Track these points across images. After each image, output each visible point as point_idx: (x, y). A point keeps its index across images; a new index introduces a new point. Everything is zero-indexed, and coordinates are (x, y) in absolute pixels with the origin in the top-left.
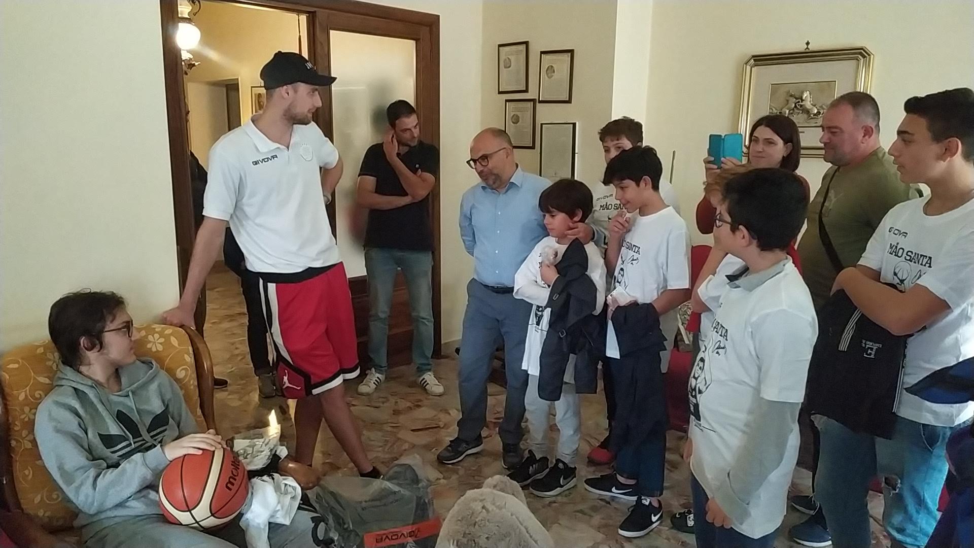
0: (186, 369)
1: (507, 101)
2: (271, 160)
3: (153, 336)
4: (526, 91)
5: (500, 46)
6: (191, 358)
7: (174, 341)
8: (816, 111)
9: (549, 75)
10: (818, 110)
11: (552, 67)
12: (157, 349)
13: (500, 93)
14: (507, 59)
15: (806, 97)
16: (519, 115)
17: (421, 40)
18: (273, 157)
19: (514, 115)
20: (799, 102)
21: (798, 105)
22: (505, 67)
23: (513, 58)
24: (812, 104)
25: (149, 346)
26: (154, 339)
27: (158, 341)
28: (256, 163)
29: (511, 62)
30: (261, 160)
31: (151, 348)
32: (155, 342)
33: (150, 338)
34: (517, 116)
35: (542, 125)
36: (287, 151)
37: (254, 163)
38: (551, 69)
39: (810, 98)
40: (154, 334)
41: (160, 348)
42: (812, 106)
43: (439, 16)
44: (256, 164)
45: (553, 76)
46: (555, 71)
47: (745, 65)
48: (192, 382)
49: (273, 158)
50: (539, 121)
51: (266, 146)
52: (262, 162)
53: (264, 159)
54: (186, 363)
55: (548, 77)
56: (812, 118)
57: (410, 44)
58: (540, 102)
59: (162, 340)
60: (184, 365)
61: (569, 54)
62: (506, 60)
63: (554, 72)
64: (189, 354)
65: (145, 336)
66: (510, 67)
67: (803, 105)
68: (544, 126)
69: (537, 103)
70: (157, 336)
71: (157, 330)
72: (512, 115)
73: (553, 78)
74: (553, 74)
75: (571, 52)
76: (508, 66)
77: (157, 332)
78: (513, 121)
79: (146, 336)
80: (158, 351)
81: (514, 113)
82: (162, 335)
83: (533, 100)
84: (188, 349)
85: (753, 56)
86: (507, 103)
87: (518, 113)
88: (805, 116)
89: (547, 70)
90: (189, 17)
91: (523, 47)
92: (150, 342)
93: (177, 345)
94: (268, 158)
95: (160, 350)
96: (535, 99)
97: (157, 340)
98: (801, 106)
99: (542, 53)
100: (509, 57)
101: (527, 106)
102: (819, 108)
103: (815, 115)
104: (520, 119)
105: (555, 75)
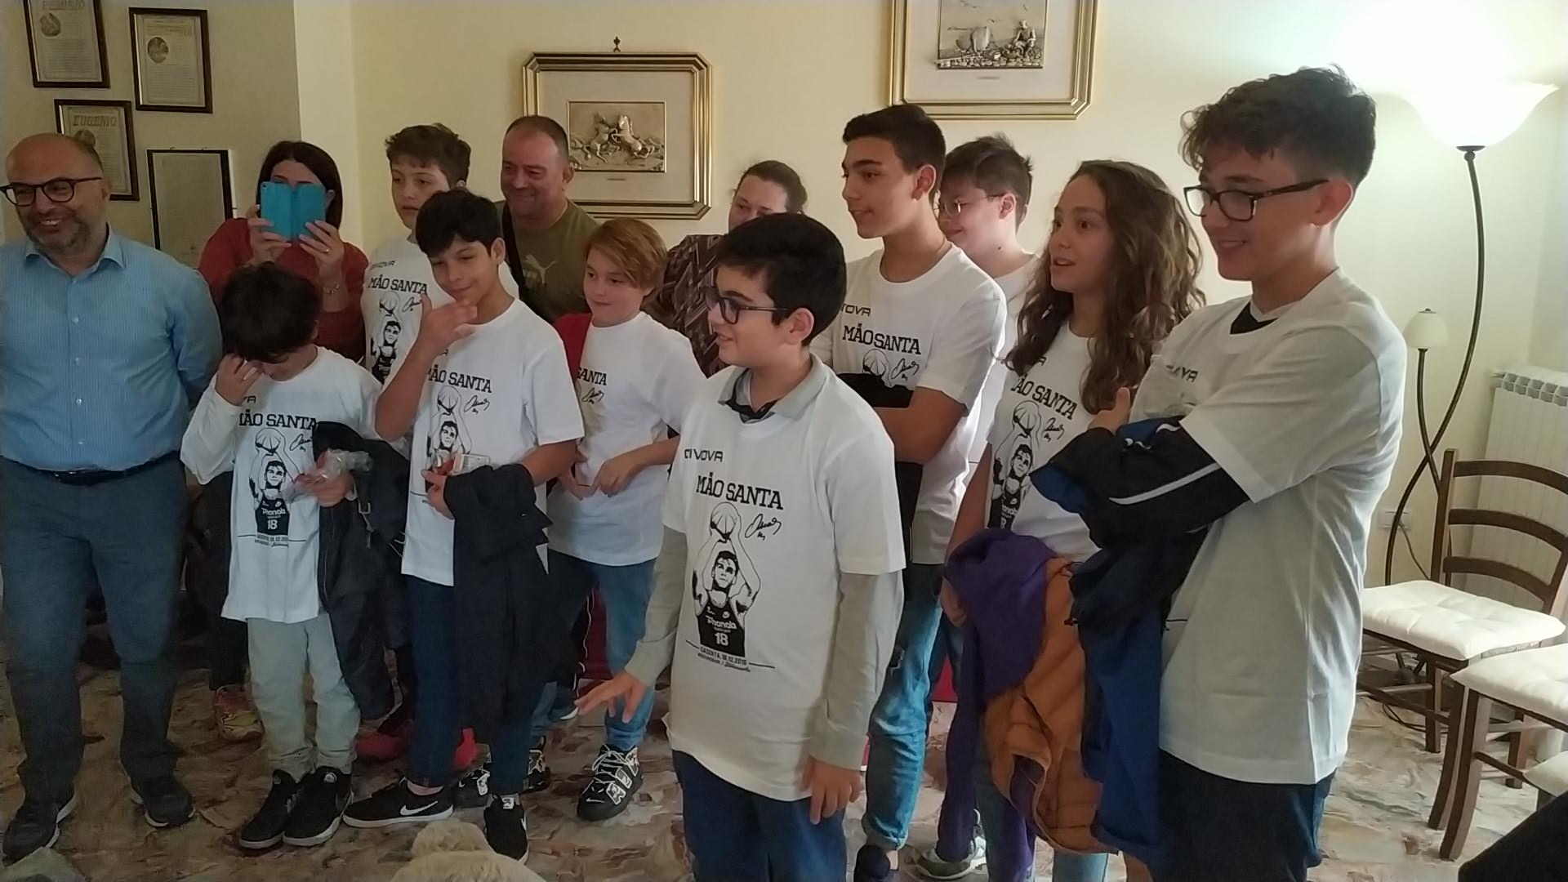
1: (58, 103)
4: (104, 84)
8: (640, 148)
9: (157, 56)
10: (643, 145)
11: (160, 40)
13: (38, 85)
14: (48, 16)
15: (623, 125)
16: (94, 134)
19: (81, 131)
20: (614, 132)
21: (615, 137)
22: (46, 34)
23: (62, 17)
24: (633, 136)
29: (58, 22)
34: (91, 136)
38: (157, 46)
39: (632, 126)
42: (634, 140)
45: (164, 59)
46: (169, 50)
47: (524, 68)
50: (143, 143)
55: (155, 61)
56: (636, 158)
58: (140, 108)
61: (197, 19)
62: (45, 18)
63: (166, 50)
66: (55, 34)
67: (621, 137)
68: (154, 154)
69: (137, 115)
73: (165, 61)
74: (164, 55)
75: (201, 15)
81: (79, 128)
83: (124, 104)
85: (536, 55)
86: (60, 107)
87: (90, 129)
88: (626, 155)
89: (150, 44)
96: (130, 102)
98: (619, 139)
99: (134, 11)
100: (52, 12)
101: (111, 115)
102: (643, 142)
103: (639, 153)
104: (97, 140)
105: (168, 57)
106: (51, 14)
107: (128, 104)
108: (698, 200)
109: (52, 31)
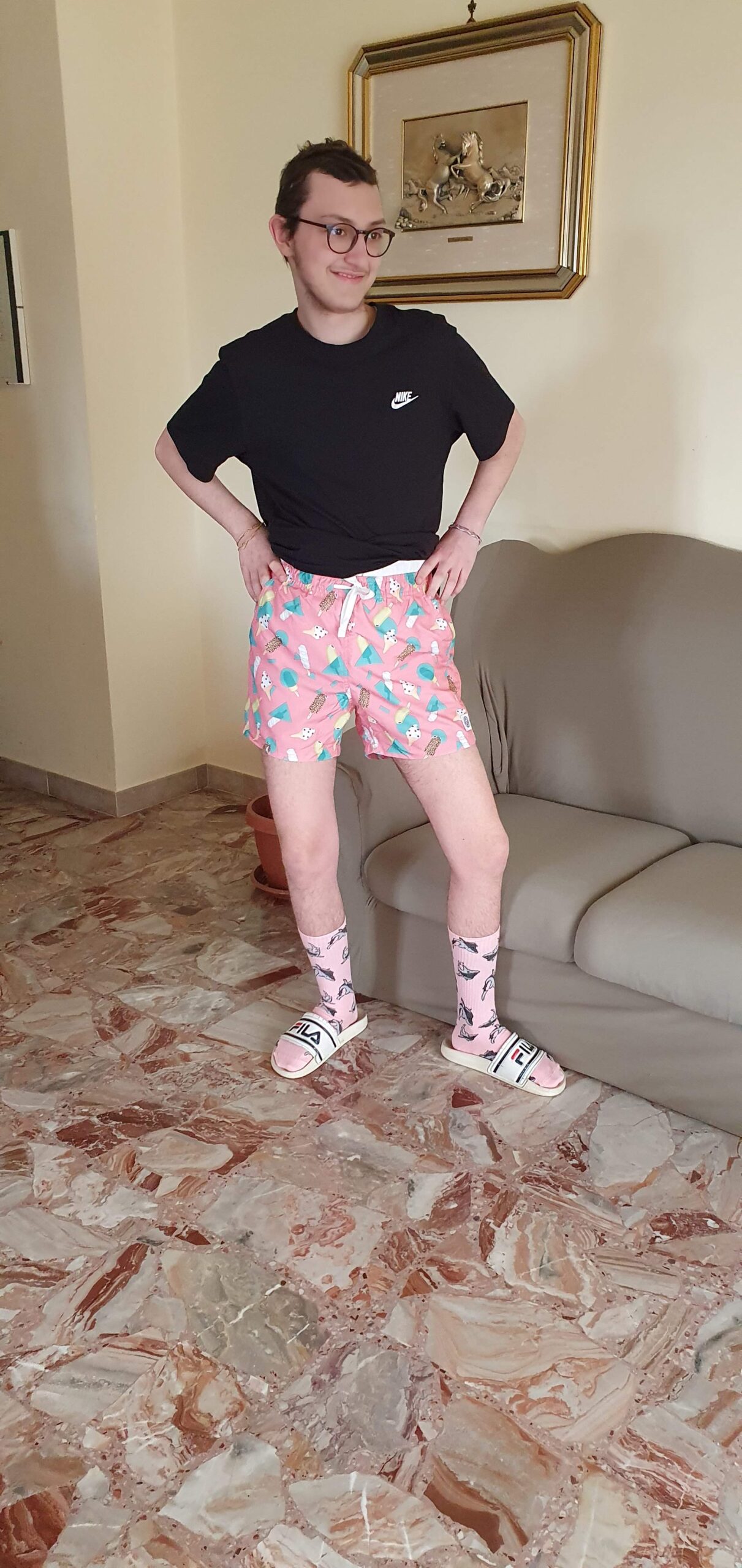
8: (488, 185)
10: (494, 180)
15: (469, 148)
20: (456, 162)
21: (455, 170)
24: (482, 167)
39: (479, 149)
42: (482, 172)
47: (351, 74)
56: (483, 202)
67: (465, 168)
85: (366, 50)
88: (470, 197)
98: (461, 173)
102: (496, 175)
103: (488, 193)
108: (565, 265)
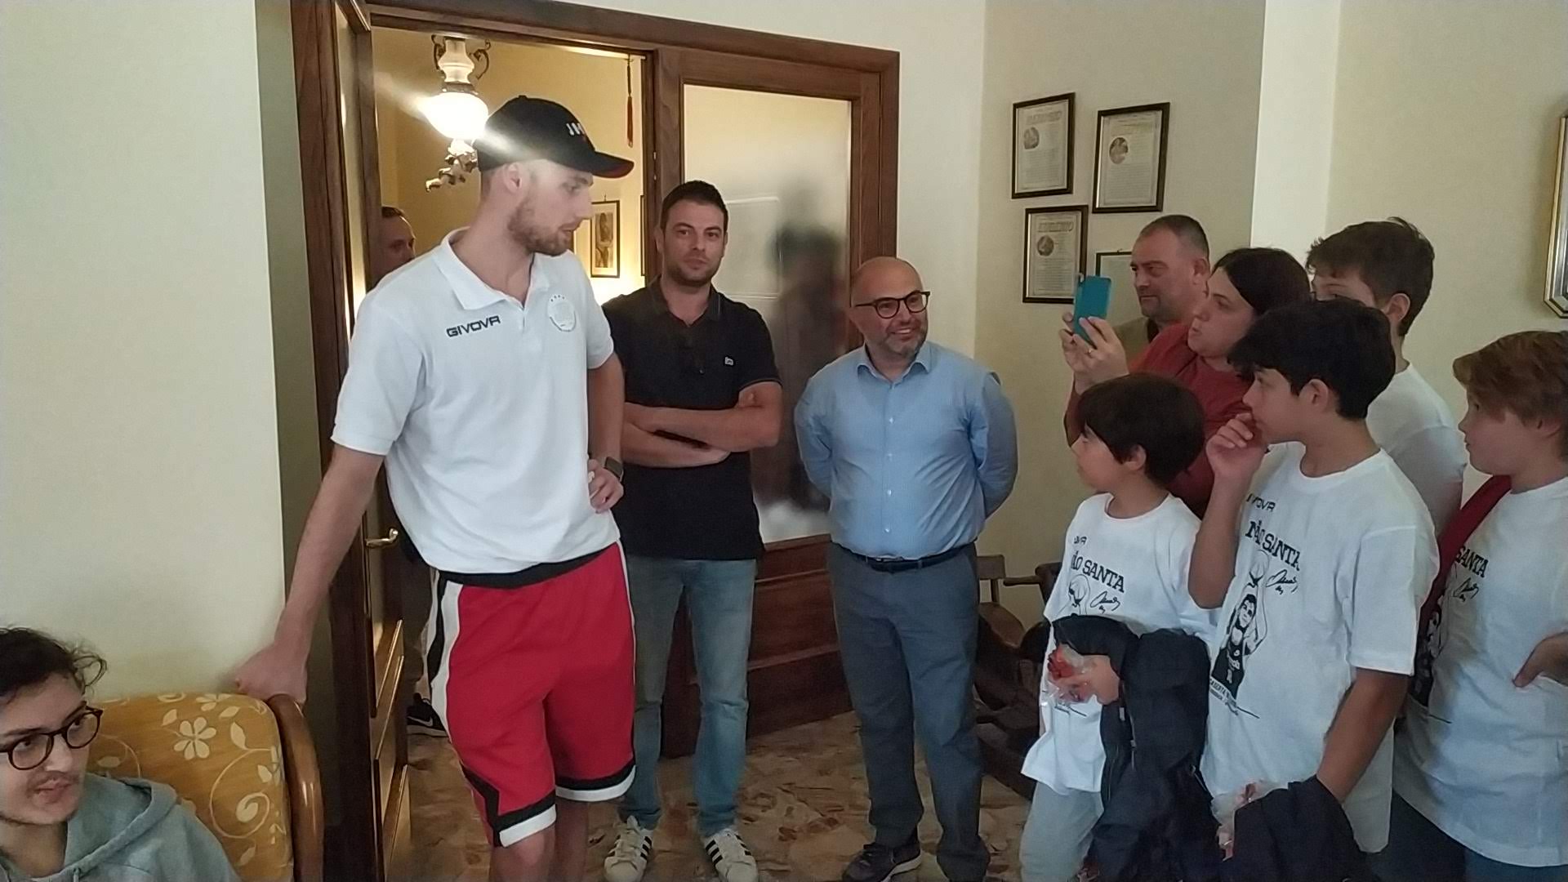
0: (260, 801)
1: (1029, 211)
2: (486, 326)
3: (192, 724)
4: (1068, 191)
5: (1016, 106)
6: (273, 773)
7: (237, 735)
9: (1117, 156)
11: (1122, 140)
12: (195, 752)
13: (1015, 196)
14: (1032, 133)
16: (1054, 239)
17: (862, 99)
18: (491, 320)
19: (1042, 238)
22: (1027, 147)
23: (1042, 128)
25: (178, 747)
26: (194, 732)
27: (201, 736)
28: (454, 332)
29: (1038, 136)
30: (466, 327)
31: (183, 752)
32: (193, 738)
33: (185, 728)
34: (1051, 242)
35: (1099, 255)
36: (520, 310)
37: (451, 332)
38: (1120, 145)
40: (195, 718)
41: (203, 751)
43: (898, 54)
44: (456, 334)
45: (1123, 158)
46: (1129, 150)
48: (272, 829)
49: (492, 323)
50: (1093, 248)
51: (477, 296)
52: (467, 331)
53: (472, 324)
54: (261, 786)
55: (1114, 161)
57: (842, 107)
58: (1097, 211)
59: (211, 732)
60: (258, 791)
61: (1160, 113)
62: (1027, 132)
63: (1127, 151)
64: (268, 765)
65: (175, 722)
66: (1034, 146)
68: (1102, 257)
69: (1092, 218)
70: (200, 723)
71: (204, 708)
72: (1038, 240)
73: (1124, 162)
74: (1124, 155)
75: (1164, 108)
76: (1032, 145)
77: (204, 715)
78: (1041, 249)
79: (176, 725)
80: (196, 759)
81: (1043, 234)
82: (212, 719)
83: (1081, 209)
84: (269, 752)
86: (1030, 215)
87: (1052, 235)
89: (1113, 145)
90: (469, 82)
91: (1063, 106)
92: (184, 737)
93: (244, 748)
94: (479, 323)
95: (201, 756)
96: (1087, 206)
97: (200, 733)
99: (1102, 114)
100: (1034, 126)
101: (1069, 220)
104: (1055, 246)
105: (1128, 158)
106: (1033, 129)
107: (1085, 208)
109: (1032, 143)
